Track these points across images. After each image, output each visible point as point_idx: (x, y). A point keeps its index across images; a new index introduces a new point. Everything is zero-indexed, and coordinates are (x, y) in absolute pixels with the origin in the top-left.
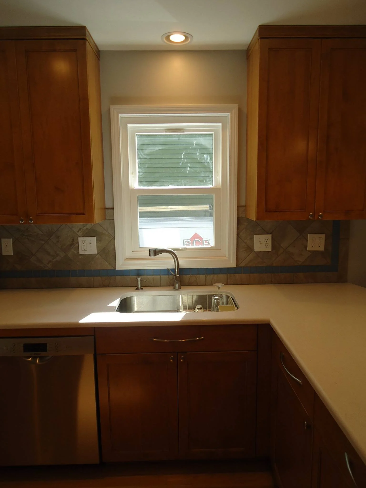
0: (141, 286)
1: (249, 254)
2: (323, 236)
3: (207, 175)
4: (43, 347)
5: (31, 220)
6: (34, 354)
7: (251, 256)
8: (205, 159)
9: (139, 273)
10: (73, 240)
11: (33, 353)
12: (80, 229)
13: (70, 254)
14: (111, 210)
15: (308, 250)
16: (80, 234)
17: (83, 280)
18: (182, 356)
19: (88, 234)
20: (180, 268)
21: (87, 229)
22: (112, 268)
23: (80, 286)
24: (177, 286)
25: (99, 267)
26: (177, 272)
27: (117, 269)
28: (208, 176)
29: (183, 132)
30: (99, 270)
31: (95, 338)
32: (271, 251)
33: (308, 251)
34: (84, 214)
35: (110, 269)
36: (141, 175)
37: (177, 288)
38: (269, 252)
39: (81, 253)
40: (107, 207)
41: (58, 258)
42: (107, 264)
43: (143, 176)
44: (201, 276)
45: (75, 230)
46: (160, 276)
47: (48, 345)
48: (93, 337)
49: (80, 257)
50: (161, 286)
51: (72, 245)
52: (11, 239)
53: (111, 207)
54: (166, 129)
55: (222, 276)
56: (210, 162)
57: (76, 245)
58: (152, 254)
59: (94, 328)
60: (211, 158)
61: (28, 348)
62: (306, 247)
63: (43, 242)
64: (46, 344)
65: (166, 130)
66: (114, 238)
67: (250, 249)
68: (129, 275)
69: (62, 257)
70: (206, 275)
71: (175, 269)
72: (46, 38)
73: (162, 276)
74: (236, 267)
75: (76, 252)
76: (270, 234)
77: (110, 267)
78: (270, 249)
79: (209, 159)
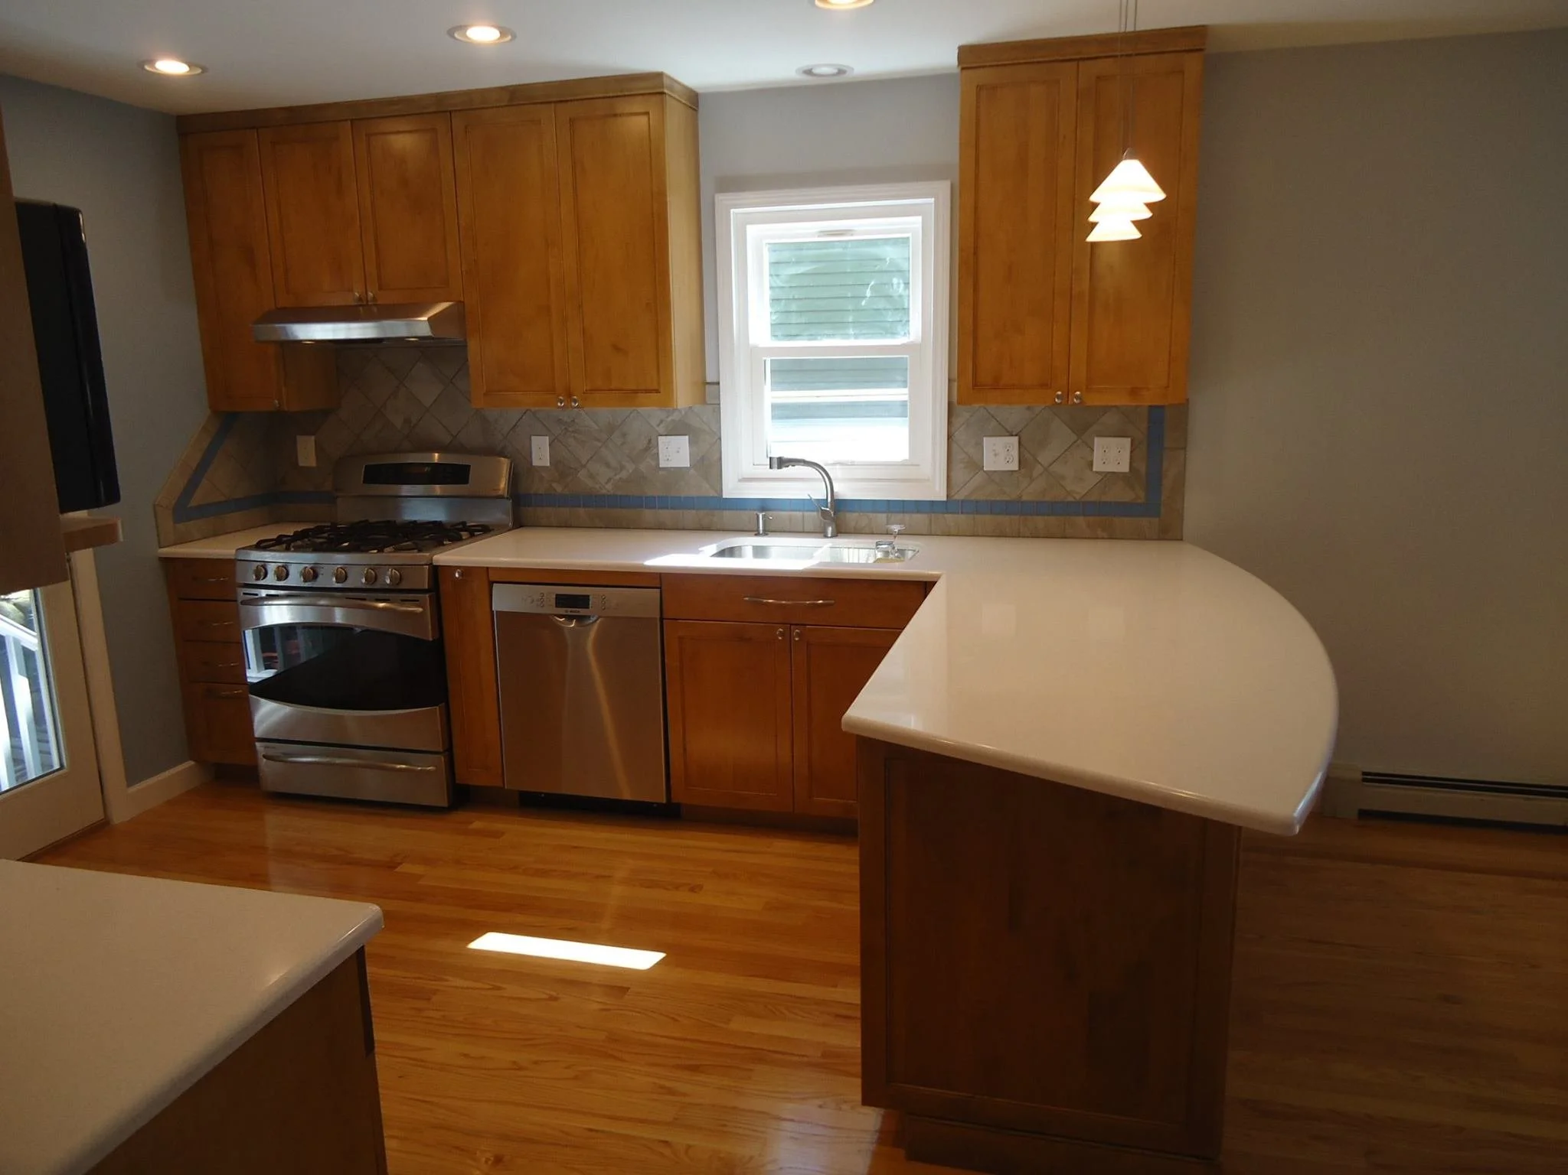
0: (764, 530)
1: (974, 476)
2: (1127, 442)
3: (898, 319)
4: (583, 601)
5: (575, 401)
6: (571, 612)
7: (978, 479)
8: (895, 286)
9: (765, 505)
10: (650, 441)
11: (570, 609)
12: (661, 421)
13: (642, 467)
14: (716, 386)
15: (1094, 470)
16: (661, 429)
17: (665, 515)
18: (797, 631)
19: (675, 431)
20: (836, 498)
21: (673, 420)
22: (716, 495)
23: (660, 527)
24: (830, 530)
25: (693, 493)
26: (829, 505)
27: (724, 497)
28: (901, 321)
29: (852, 235)
30: (693, 498)
31: (661, 592)
32: (1017, 469)
33: (1097, 472)
34: (657, 391)
35: (713, 497)
36: (774, 321)
37: (829, 535)
38: (1012, 471)
39: (662, 464)
40: (708, 380)
41: (624, 474)
42: (707, 486)
43: (778, 321)
44: (879, 515)
45: (654, 422)
46: (801, 513)
47: (591, 598)
48: (658, 590)
49: (660, 473)
50: (803, 532)
51: (647, 449)
52: (547, 438)
53: (715, 380)
54: (821, 232)
55: (920, 519)
56: (903, 293)
57: (655, 451)
58: (775, 465)
59: (660, 574)
60: (907, 284)
61: (562, 601)
62: (1091, 464)
63: (600, 444)
64: (588, 596)
65: (822, 234)
66: (720, 439)
67: (976, 465)
68: (746, 509)
69: (631, 471)
70: (890, 514)
71: (827, 499)
72: (601, 95)
73: (806, 514)
74: (945, 499)
75: (653, 463)
76: (1016, 435)
77: (712, 493)
78: (1015, 467)
79: (902, 286)
